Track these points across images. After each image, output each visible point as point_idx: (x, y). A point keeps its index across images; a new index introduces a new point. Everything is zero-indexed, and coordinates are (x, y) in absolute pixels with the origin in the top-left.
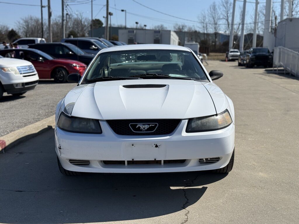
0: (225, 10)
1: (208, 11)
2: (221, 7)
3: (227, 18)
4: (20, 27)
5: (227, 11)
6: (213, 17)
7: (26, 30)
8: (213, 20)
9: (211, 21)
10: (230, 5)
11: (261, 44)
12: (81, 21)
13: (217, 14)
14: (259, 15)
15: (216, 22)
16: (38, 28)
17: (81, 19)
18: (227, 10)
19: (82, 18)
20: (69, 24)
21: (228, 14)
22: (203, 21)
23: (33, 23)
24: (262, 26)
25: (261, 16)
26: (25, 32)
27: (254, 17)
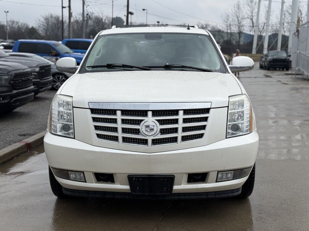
0: (250, 9)
1: (232, 10)
2: (246, 6)
3: (251, 17)
4: (40, 24)
5: (251, 11)
6: (237, 16)
7: (46, 28)
8: (237, 19)
9: (234, 21)
10: (255, 4)
11: (286, 45)
12: (102, 19)
13: (242, 13)
14: (285, 14)
15: (239, 22)
16: (58, 26)
17: (101, 17)
18: (252, 9)
19: (103, 16)
20: (90, 22)
21: (252, 13)
22: (226, 20)
23: (53, 21)
24: (288, 26)
25: (287, 16)
26: (45, 29)
27: (279, 16)
